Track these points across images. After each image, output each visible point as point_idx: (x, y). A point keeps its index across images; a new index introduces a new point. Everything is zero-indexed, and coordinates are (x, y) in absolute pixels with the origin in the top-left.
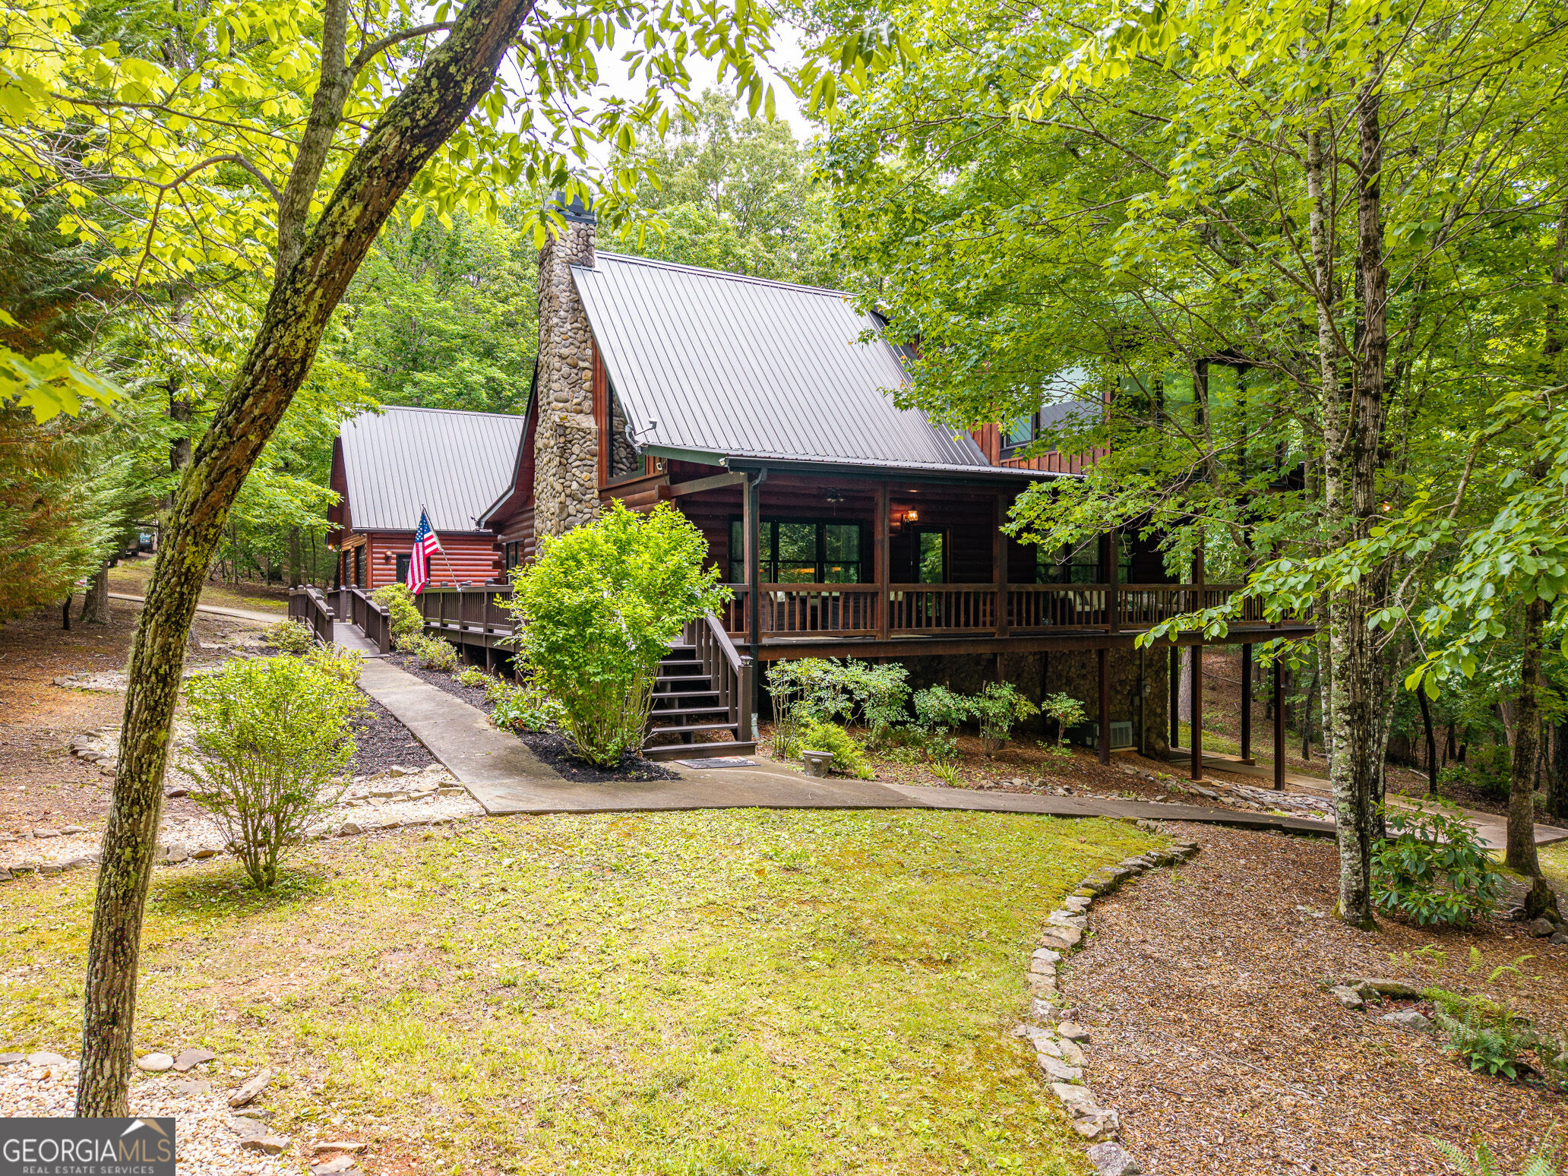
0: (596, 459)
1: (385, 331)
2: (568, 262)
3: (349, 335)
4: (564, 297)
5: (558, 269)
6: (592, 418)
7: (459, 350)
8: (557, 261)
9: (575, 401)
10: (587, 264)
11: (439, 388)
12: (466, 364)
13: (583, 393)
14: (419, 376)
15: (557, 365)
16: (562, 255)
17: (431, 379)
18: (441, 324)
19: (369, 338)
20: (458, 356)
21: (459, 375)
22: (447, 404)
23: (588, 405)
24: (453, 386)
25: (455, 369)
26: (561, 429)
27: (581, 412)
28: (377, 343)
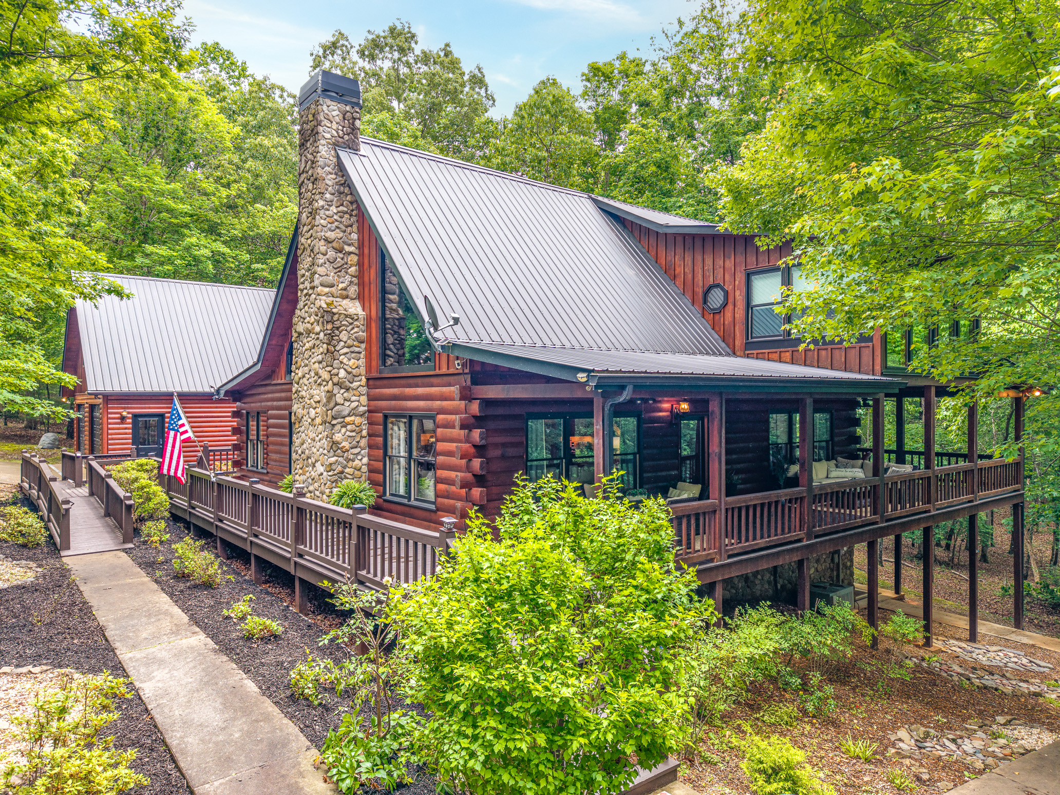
0: (363, 346)
1: (117, 207)
2: (334, 144)
3: (84, 208)
4: (330, 180)
5: (324, 151)
6: (357, 304)
7: (186, 226)
8: (323, 142)
9: (341, 286)
10: (353, 147)
11: (170, 261)
12: (194, 240)
13: (348, 278)
14: (149, 248)
15: (323, 249)
16: (328, 136)
17: (161, 252)
18: (171, 203)
19: (102, 213)
20: (186, 232)
21: (188, 249)
22: (175, 275)
23: (353, 290)
24: (183, 258)
25: (184, 244)
26: (328, 316)
27: (347, 297)
28: (110, 217)
